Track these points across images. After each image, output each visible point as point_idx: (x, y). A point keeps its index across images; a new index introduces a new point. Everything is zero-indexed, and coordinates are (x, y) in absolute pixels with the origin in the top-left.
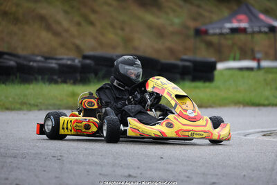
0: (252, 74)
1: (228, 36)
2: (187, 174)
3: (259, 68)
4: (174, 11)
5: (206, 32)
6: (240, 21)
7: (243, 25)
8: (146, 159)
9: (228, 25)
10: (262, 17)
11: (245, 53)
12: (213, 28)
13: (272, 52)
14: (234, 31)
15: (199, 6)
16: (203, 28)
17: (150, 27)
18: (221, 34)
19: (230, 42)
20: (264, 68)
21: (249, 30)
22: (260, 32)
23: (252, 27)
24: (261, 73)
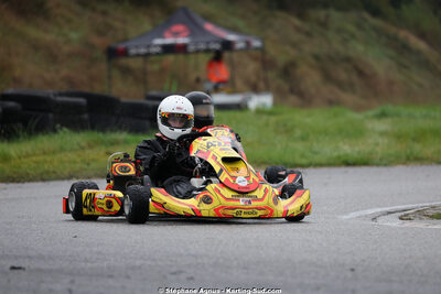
4: (69, 21)
5: (125, 53)
6: (176, 34)
7: (181, 40)
9: (159, 41)
10: (209, 27)
12: (137, 47)
14: (168, 49)
16: (121, 46)
17: (36, 46)
18: (147, 55)
21: (191, 48)
22: (208, 51)
23: (196, 43)
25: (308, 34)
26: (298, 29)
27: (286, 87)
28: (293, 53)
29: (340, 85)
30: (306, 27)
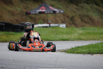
0: (47, 29)
1: (38, 15)
2: (24, 66)
3: (50, 26)
4: (18, 6)
5: (30, 13)
6: (42, 9)
7: (43, 11)
8: (8, 61)
9: (38, 11)
10: (51, 7)
11: (45, 21)
12: (33, 12)
13: (54, 20)
14: (40, 13)
15: (27, 4)
16: (29, 12)
17: (9, 11)
18: (35, 14)
19: (39, 17)
20: (52, 26)
21: (46, 13)
22: (50, 13)
23: (47, 11)
24: (51, 28)
25: (78, 10)
26: (76, 8)
27: (71, 22)
28: (74, 14)
29: (86, 22)
30: (78, 8)
